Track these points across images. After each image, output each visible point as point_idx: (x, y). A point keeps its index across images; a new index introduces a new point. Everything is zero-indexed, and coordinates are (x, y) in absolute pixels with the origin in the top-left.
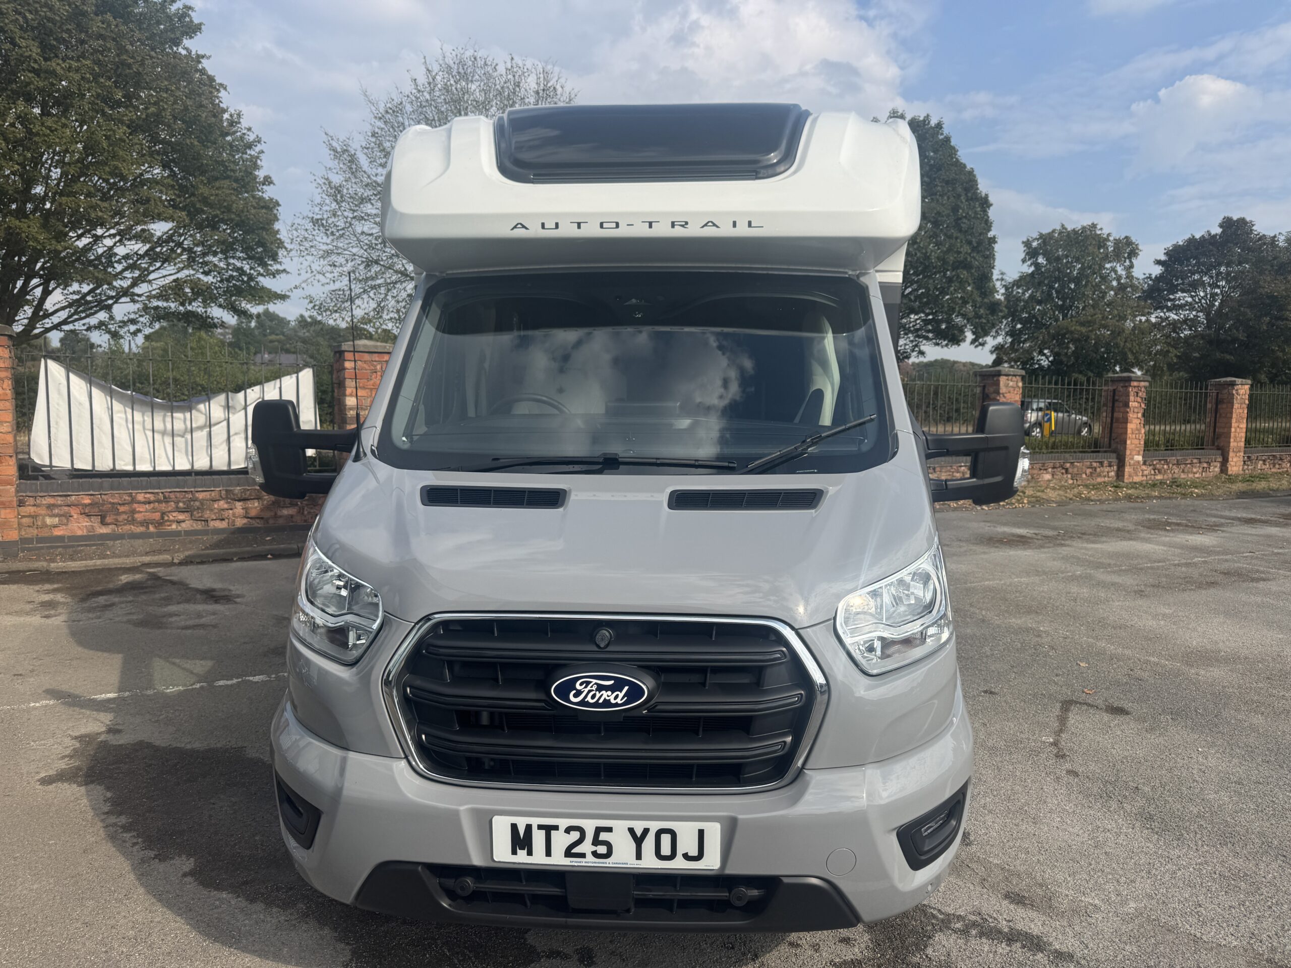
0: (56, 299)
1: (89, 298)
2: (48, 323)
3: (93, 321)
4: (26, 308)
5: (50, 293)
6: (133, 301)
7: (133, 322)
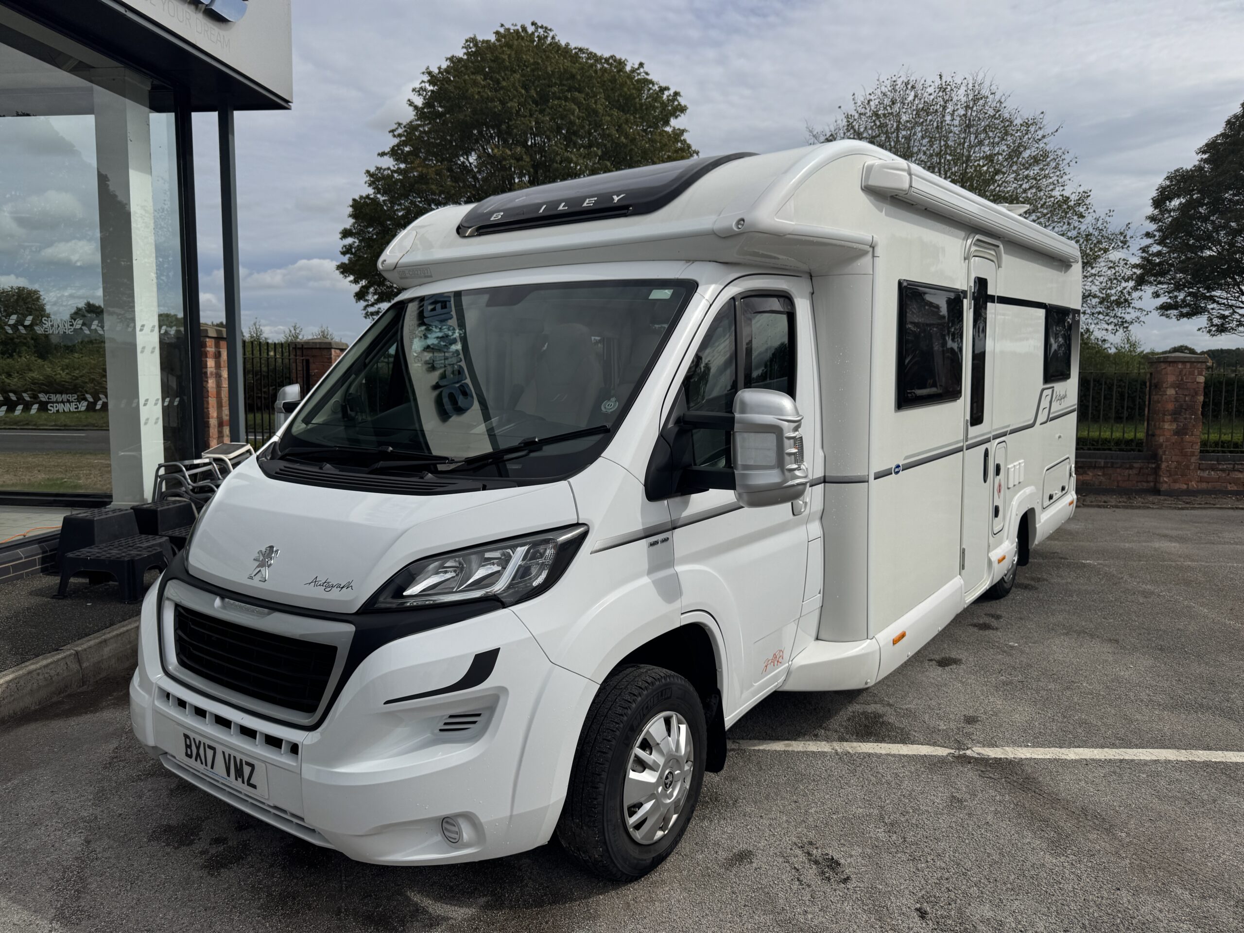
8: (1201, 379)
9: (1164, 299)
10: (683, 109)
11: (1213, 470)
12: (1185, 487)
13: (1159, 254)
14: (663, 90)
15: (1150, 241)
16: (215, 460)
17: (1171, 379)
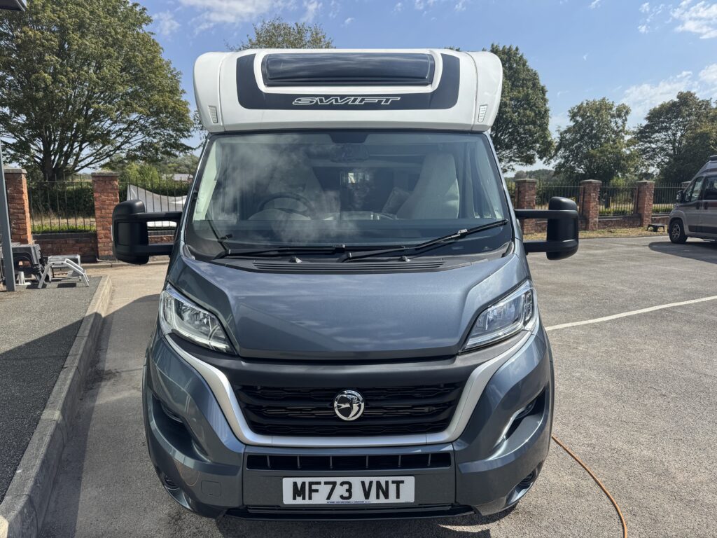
0: (87, 150)
1: (101, 151)
2: (83, 164)
3: (102, 162)
4: (73, 157)
5: (83, 149)
6: (122, 152)
14: (135, 5)
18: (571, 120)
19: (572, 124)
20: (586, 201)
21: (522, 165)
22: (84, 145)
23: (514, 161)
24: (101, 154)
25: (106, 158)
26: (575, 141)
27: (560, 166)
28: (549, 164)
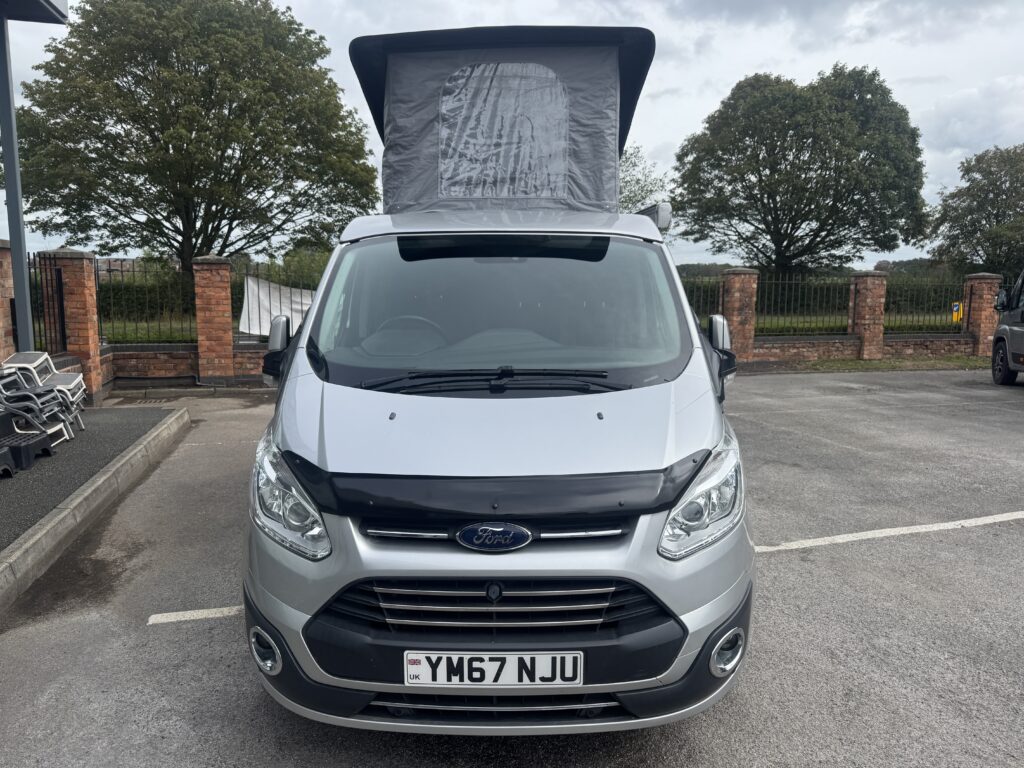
0: (237, 233)
1: (256, 232)
2: (232, 249)
3: (259, 247)
4: (220, 240)
5: (233, 229)
6: (283, 234)
7: (282, 247)
8: (755, 286)
9: (683, 228)
10: (328, 52)
11: (762, 348)
12: (745, 360)
13: (681, 195)
14: (309, 32)
15: (673, 186)
16: (20, 369)
17: (737, 285)
18: (963, 177)
19: (965, 184)
20: (974, 309)
21: (876, 250)
22: (235, 223)
23: (864, 245)
24: (255, 235)
25: (261, 242)
26: (970, 210)
27: (941, 251)
28: (922, 247)
